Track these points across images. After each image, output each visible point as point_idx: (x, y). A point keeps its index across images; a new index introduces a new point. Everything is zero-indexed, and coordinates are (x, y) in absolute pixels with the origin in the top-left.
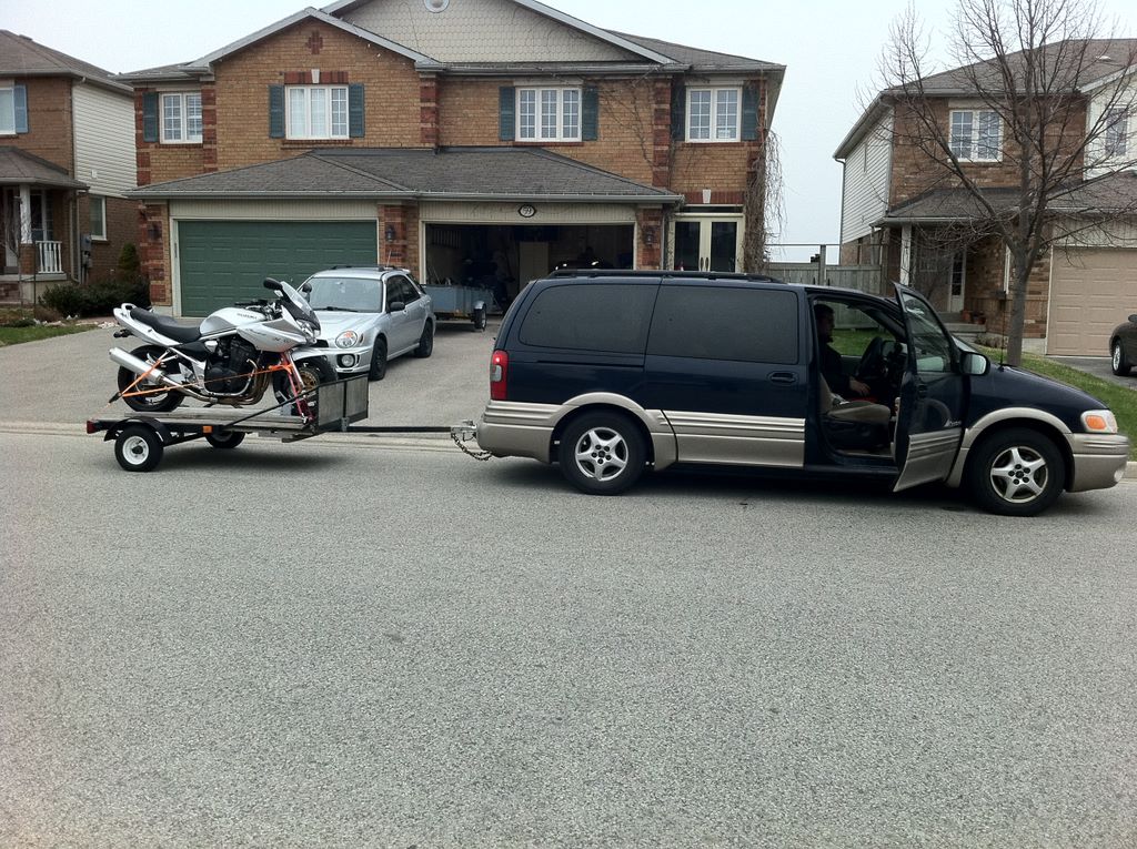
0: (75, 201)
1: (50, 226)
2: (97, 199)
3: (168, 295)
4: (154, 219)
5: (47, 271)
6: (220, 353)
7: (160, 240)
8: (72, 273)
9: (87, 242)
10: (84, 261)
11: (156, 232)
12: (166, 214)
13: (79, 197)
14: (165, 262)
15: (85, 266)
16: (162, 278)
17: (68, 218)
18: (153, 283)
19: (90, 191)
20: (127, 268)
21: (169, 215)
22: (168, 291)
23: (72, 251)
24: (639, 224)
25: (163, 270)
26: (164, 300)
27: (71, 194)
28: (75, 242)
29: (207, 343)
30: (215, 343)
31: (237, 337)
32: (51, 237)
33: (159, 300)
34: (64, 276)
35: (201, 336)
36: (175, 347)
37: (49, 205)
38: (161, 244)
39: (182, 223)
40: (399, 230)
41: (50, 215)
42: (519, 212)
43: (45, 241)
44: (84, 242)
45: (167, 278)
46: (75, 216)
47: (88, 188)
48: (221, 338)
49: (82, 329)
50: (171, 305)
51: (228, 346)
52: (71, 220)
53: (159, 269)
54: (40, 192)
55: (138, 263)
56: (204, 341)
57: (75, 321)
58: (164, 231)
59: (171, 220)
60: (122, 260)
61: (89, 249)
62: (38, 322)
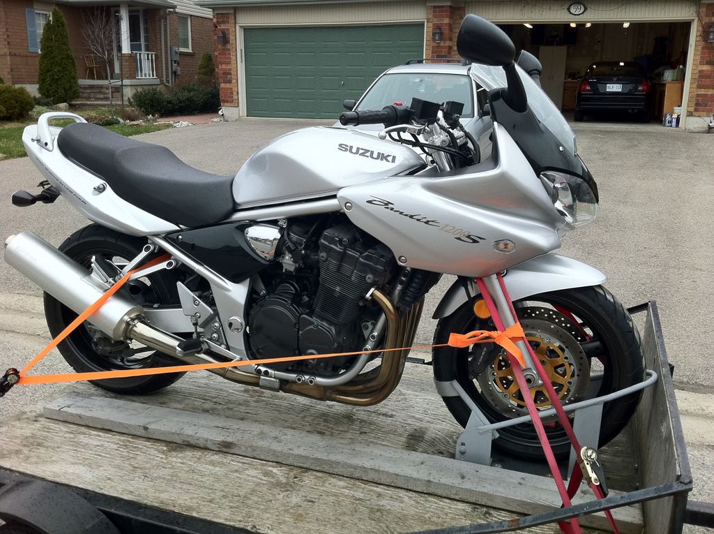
0: (166, 19)
1: (147, 39)
2: (183, 18)
3: (235, 97)
4: (223, 27)
5: (143, 77)
6: (288, 262)
7: (228, 46)
8: (164, 78)
9: (176, 53)
10: (174, 69)
11: (225, 39)
12: (233, 21)
13: (169, 14)
14: (232, 66)
15: (175, 73)
16: (230, 82)
17: (160, 33)
18: (222, 85)
19: (177, 10)
20: (205, 74)
21: (235, 23)
22: (235, 93)
23: (164, 60)
24: (700, 20)
25: (230, 74)
26: (232, 102)
27: (162, 13)
28: (166, 52)
29: (253, 232)
30: (272, 234)
31: (338, 219)
32: (147, 49)
33: (227, 102)
34: (158, 81)
35: (236, 208)
36: (168, 237)
37: (146, 22)
38: (229, 50)
39: (247, 30)
40: (446, 31)
41: (146, 31)
42: (569, 10)
43: (143, 52)
44: (174, 53)
45: (234, 81)
46: (166, 31)
47: (174, 7)
48: (293, 220)
49: (159, 128)
50: (238, 106)
51: (314, 246)
52: (163, 34)
53: (227, 73)
54: (138, 11)
55: (214, 70)
56: (243, 227)
57: (155, 120)
58: (232, 38)
59: (237, 27)
60: (200, 68)
61: (177, 58)
62: (121, 121)
